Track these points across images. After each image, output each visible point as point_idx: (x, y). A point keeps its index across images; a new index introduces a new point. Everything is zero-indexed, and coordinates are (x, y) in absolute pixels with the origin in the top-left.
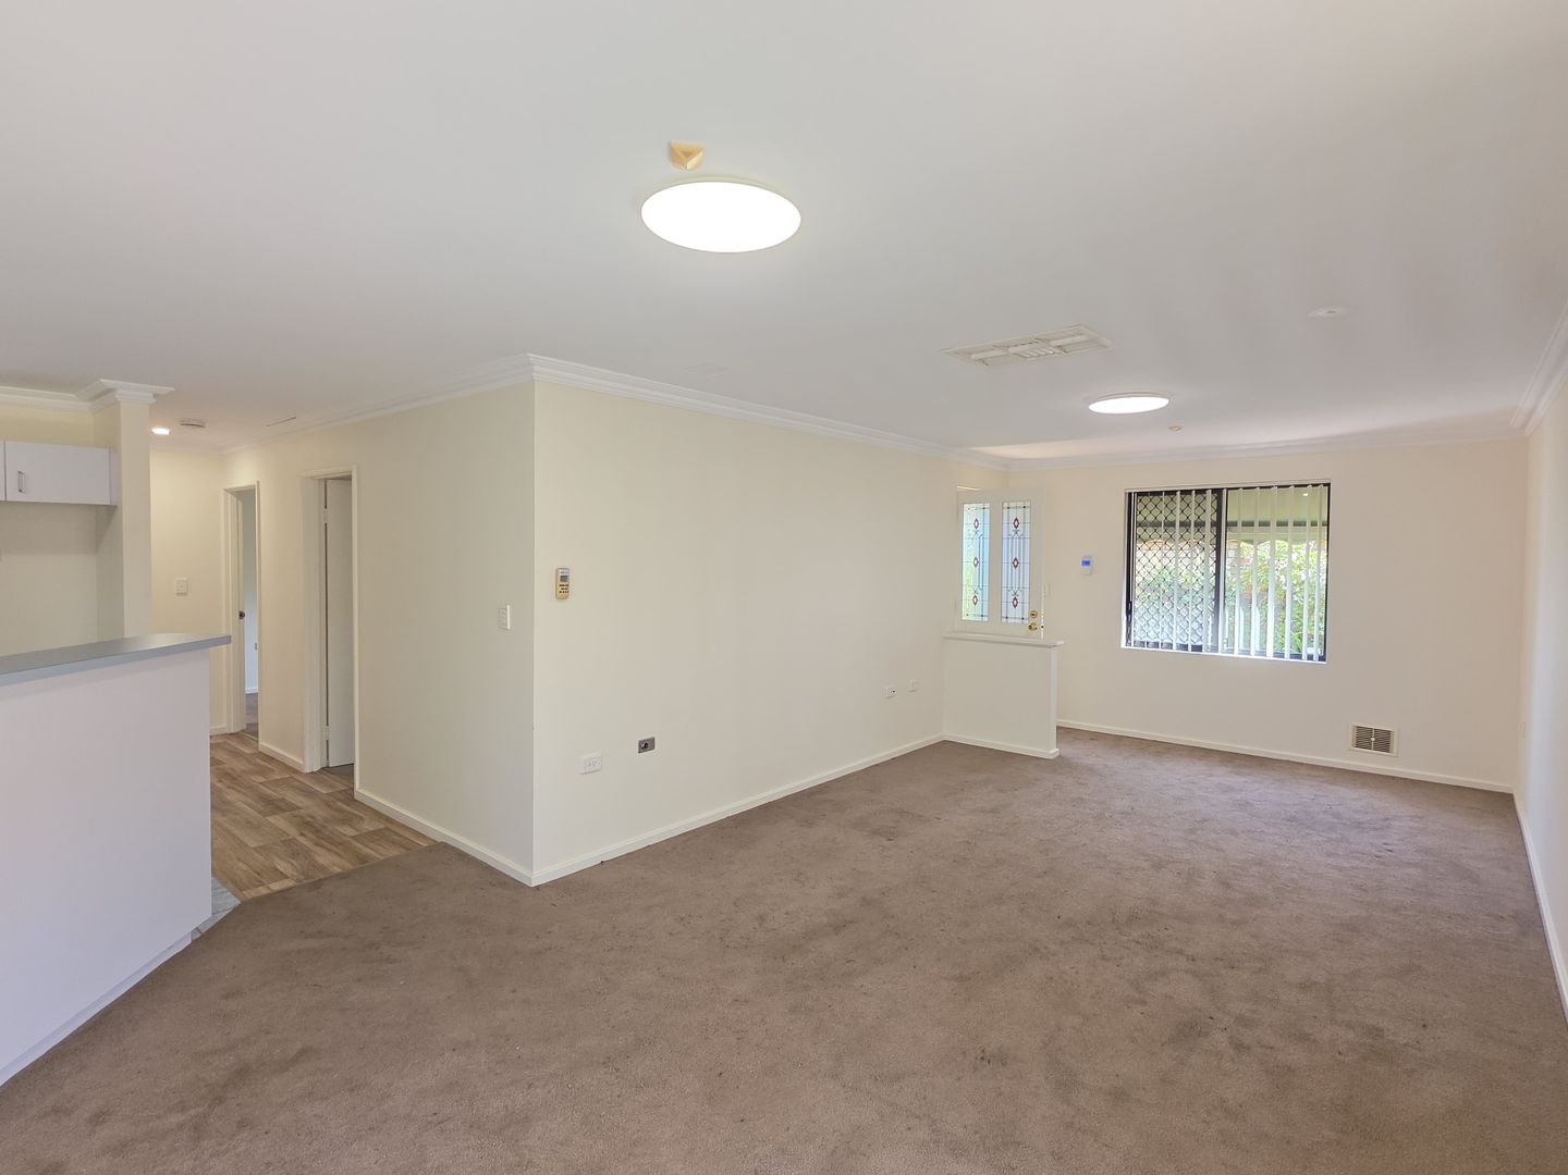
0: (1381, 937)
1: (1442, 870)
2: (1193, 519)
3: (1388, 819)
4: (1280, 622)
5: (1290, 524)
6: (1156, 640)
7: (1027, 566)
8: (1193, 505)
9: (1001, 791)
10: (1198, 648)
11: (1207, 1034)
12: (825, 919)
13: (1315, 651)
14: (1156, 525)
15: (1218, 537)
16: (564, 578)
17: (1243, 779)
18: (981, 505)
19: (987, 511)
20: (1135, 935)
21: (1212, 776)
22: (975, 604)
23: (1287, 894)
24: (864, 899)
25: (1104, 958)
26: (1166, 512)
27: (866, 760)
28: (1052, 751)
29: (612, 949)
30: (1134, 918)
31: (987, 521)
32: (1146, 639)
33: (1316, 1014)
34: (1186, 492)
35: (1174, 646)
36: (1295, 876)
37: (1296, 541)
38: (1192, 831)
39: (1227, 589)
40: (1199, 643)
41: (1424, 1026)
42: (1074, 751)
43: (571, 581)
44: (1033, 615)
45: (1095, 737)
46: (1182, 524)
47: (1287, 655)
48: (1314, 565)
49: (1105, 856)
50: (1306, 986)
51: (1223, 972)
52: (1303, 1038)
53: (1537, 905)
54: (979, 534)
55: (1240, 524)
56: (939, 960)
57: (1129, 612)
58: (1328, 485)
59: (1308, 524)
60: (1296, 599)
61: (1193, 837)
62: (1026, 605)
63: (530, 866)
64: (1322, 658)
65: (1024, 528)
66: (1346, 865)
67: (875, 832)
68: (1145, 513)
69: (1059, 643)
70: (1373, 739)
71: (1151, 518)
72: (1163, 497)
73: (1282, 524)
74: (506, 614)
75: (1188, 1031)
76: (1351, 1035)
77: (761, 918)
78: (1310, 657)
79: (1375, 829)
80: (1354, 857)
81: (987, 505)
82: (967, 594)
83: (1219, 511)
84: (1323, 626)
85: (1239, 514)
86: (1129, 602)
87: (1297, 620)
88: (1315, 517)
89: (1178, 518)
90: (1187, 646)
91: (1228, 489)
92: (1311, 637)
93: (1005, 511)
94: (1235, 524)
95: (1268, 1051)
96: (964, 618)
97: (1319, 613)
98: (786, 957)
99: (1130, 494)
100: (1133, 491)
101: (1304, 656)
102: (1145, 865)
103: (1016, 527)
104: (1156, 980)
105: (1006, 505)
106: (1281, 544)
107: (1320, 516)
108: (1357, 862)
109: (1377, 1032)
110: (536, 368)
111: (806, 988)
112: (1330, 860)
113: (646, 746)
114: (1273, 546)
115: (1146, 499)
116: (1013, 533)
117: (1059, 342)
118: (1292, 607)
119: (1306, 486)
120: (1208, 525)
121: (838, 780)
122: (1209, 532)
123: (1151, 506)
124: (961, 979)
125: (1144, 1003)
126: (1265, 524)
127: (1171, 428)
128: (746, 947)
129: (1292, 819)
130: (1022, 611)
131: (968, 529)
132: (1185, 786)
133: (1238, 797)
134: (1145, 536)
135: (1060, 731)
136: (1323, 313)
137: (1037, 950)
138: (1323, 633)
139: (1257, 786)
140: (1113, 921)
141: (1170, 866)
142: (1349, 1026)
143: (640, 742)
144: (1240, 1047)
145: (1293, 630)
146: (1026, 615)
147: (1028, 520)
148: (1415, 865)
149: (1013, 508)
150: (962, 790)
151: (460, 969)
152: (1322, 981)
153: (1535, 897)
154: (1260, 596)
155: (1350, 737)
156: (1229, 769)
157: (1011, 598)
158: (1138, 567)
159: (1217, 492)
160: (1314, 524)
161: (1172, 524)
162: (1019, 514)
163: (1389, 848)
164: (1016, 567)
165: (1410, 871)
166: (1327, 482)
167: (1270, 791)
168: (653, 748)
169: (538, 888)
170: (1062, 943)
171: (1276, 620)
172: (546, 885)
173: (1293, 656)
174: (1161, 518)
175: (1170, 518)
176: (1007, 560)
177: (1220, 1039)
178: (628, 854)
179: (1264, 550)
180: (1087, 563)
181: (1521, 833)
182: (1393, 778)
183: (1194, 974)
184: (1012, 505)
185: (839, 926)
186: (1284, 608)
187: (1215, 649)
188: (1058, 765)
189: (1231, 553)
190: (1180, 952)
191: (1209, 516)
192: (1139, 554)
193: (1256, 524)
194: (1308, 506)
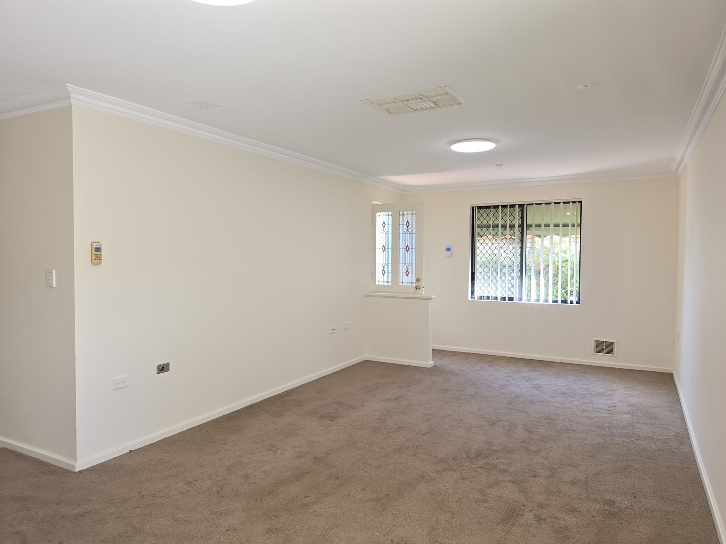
0: (611, 452)
1: (640, 415)
2: (508, 223)
3: (613, 390)
4: (555, 283)
5: (561, 226)
6: (488, 295)
7: (414, 250)
8: (508, 214)
9: (400, 387)
10: (511, 299)
11: (522, 515)
12: (290, 473)
13: (574, 298)
14: (488, 227)
15: (522, 233)
16: (98, 250)
17: (537, 373)
18: (386, 213)
19: (390, 217)
20: (480, 463)
21: (520, 372)
22: (384, 274)
23: (562, 434)
24: (315, 458)
25: (463, 478)
26: (493, 219)
27: (317, 374)
28: (430, 363)
29: (138, 507)
30: (479, 454)
31: (390, 223)
32: (482, 295)
33: (580, 497)
34: (504, 207)
35: (499, 299)
36: (567, 424)
37: (565, 235)
38: (510, 403)
39: (527, 265)
40: (512, 296)
41: (635, 497)
42: (443, 362)
43: (103, 252)
44: (418, 280)
45: (454, 354)
46: (503, 226)
47: (559, 301)
48: (573, 250)
49: (462, 421)
50: (573, 483)
51: (530, 479)
52: (574, 510)
53: (687, 428)
54: (386, 231)
55: (534, 226)
56: (364, 489)
57: (473, 279)
58: (580, 202)
59: (570, 225)
60: (563, 270)
61: (511, 407)
62: (414, 275)
63: (74, 458)
64: (578, 303)
65: (412, 227)
66: (593, 416)
67: (322, 417)
68: (481, 219)
69: (433, 297)
70: (604, 347)
71: (485, 223)
72: (492, 209)
73: (556, 226)
74: (52, 275)
75: (512, 514)
76: (598, 506)
77: (246, 477)
78: (572, 302)
79: (606, 396)
80: (596, 412)
81: (390, 213)
82: (379, 269)
83: (522, 218)
84: (578, 285)
85: (533, 221)
86: (473, 273)
87: (565, 283)
88: (574, 221)
89: (500, 222)
90: (505, 298)
91: (528, 205)
92: (572, 292)
93: (401, 217)
94: (531, 226)
95: (555, 520)
96: (377, 283)
97: (576, 278)
98: (263, 499)
99: (473, 207)
100: (475, 206)
101: (569, 302)
102: (485, 424)
103: (408, 226)
104: (493, 488)
105: (401, 213)
106: (556, 238)
107: (577, 222)
108: (599, 414)
109: (611, 503)
110: (72, 95)
111: (277, 517)
112: (584, 414)
113: (163, 369)
114: (552, 239)
115: (482, 211)
116: (406, 230)
117: (434, 99)
118: (562, 275)
119: (569, 203)
120: (516, 226)
121: (298, 388)
122: (517, 230)
123: (485, 215)
124: (378, 500)
125: (486, 501)
126: (547, 226)
127: (496, 165)
128: (236, 495)
129: (564, 393)
130: (412, 278)
131: (379, 228)
132: (505, 379)
133: (535, 383)
134: (482, 233)
135: (434, 352)
136: (581, 87)
137: (423, 478)
138: (578, 289)
139: (545, 376)
140: (468, 457)
141: (499, 423)
142: (597, 501)
143: (159, 366)
144: (540, 520)
145: (563, 288)
146: (414, 281)
147: (414, 223)
148: (627, 413)
149: (406, 215)
150: (377, 388)
151: (17, 533)
152: (583, 479)
153: (685, 424)
154: (545, 269)
155: (592, 346)
156: (530, 368)
157: (405, 271)
158: (478, 251)
159: (521, 206)
160: (573, 225)
161: (497, 226)
162: (410, 218)
163: (614, 405)
164: (407, 251)
165: (625, 416)
166: (580, 200)
167: (552, 379)
168: (168, 370)
169: (80, 472)
170: (438, 472)
171: (553, 283)
172: (87, 470)
173: (563, 302)
174: (491, 223)
175: (496, 222)
176: (402, 246)
177: (529, 517)
178: (150, 445)
179: (547, 240)
180: (449, 250)
181: (677, 393)
182: (615, 369)
183: (514, 482)
184: (405, 213)
185: (299, 476)
186: (557, 276)
187: (521, 299)
188: (434, 371)
189: (529, 245)
190: (506, 471)
191: (517, 222)
192: (478, 244)
193: (543, 226)
194: (569, 215)
